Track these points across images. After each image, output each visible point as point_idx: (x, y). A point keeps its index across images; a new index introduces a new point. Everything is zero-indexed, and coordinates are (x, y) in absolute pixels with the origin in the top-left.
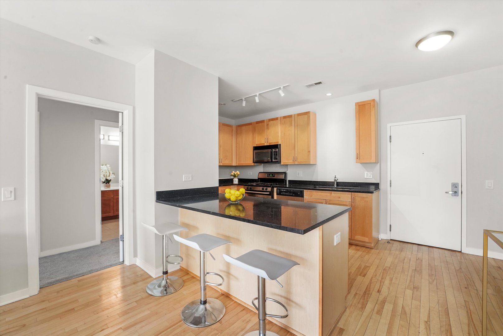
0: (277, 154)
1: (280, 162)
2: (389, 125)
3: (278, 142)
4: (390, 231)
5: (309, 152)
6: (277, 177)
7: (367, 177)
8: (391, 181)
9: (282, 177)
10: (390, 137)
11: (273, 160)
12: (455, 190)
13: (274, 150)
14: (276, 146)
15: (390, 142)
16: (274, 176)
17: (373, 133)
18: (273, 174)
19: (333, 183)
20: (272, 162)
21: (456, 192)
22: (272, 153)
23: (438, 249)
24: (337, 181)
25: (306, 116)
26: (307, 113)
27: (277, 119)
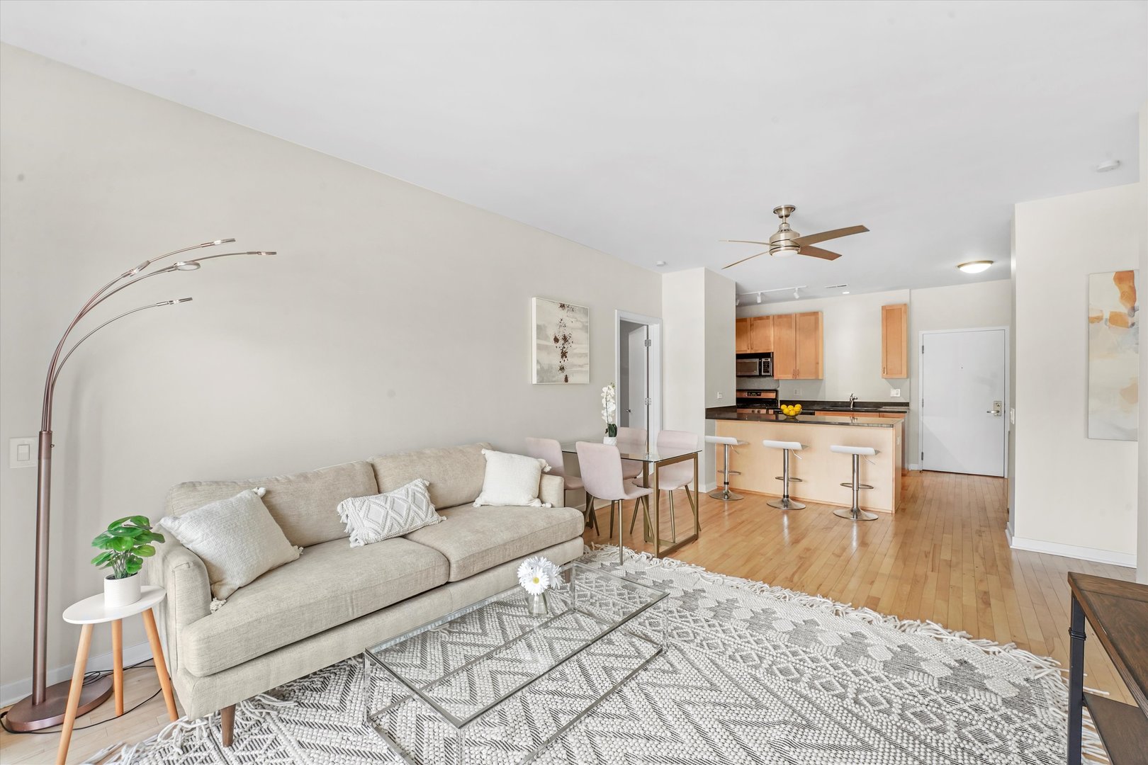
0: (768, 366)
1: (773, 376)
2: (921, 333)
3: (769, 350)
4: (922, 459)
5: (818, 363)
6: (764, 396)
7: (895, 395)
8: (923, 400)
9: (772, 395)
10: (923, 347)
11: (763, 374)
12: (998, 409)
13: (763, 360)
14: (768, 355)
15: (923, 353)
16: (760, 395)
17: (904, 344)
18: (758, 392)
19: (850, 403)
20: (760, 376)
21: (998, 412)
22: (760, 363)
23: (978, 477)
24: (855, 401)
25: (813, 317)
26: (815, 314)
27: (768, 317)
